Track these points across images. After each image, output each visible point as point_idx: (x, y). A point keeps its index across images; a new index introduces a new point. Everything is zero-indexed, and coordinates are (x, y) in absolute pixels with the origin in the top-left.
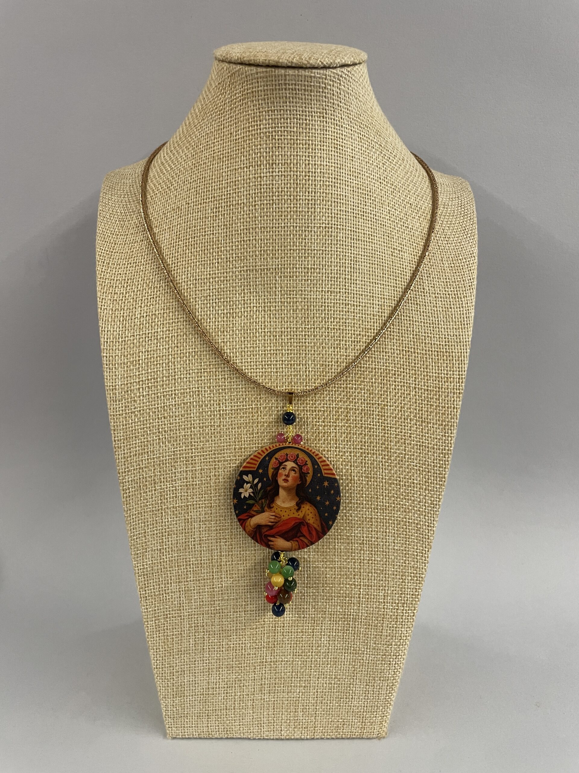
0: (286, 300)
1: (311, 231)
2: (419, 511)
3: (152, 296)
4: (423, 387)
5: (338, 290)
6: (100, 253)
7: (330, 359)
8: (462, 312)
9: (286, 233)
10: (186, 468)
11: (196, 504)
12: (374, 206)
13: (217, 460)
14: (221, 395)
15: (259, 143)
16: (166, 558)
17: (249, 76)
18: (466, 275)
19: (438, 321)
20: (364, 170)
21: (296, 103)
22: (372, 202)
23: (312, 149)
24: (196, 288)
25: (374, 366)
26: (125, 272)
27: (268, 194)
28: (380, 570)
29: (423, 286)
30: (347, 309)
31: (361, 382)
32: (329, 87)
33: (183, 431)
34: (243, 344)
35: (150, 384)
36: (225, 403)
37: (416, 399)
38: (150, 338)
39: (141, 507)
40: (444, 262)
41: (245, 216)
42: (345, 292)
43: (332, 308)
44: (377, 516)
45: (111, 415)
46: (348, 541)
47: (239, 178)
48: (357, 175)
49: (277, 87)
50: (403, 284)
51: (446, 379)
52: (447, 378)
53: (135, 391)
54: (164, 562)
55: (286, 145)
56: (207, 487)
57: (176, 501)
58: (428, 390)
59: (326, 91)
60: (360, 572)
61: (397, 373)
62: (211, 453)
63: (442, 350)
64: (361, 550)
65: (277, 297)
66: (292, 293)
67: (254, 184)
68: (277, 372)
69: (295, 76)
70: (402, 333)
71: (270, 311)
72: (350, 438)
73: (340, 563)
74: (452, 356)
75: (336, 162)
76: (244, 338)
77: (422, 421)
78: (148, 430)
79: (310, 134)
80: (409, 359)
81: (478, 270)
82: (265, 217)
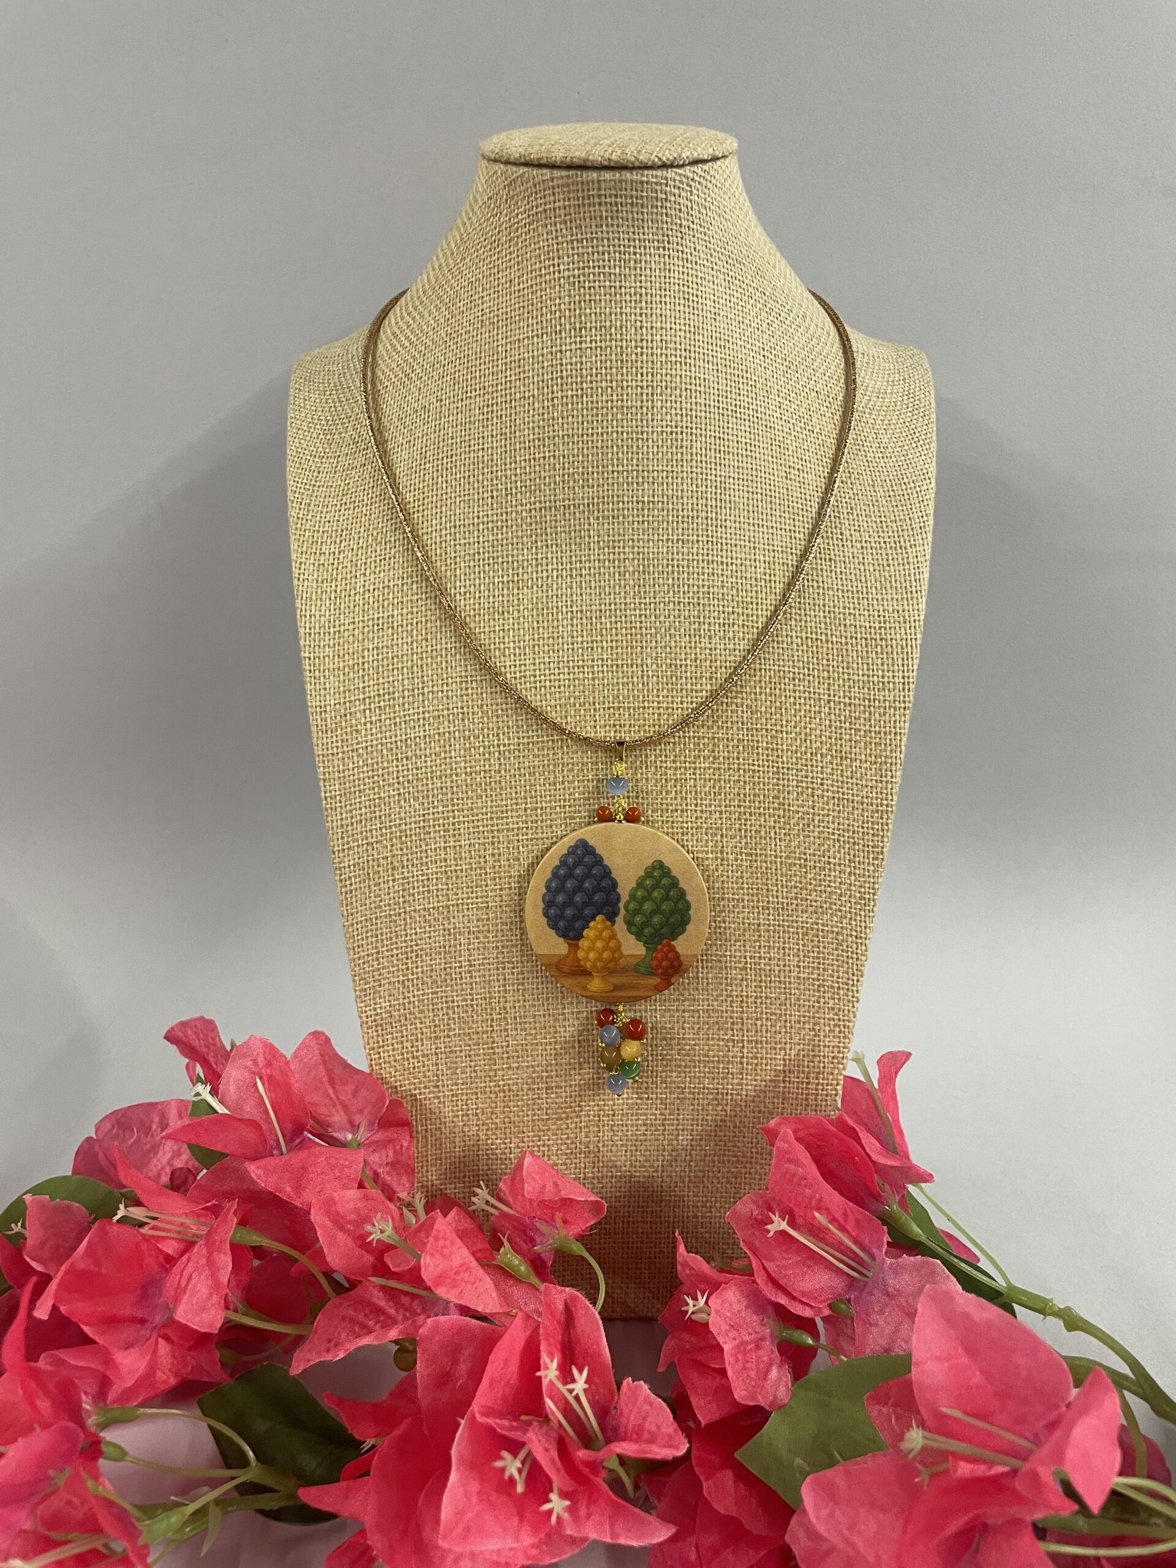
0: (606, 557)
1: (647, 439)
2: (840, 911)
3: (383, 557)
4: (842, 700)
5: (695, 537)
6: (294, 489)
7: (683, 656)
8: (907, 573)
9: (605, 444)
10: (445, 842)
11: (462, 904)
12: (754, 396)
13: (495, 828)
14: (500, 719)
15: (557, 294)
16: (414, 996)
17: (539, 183)
18: (914, 510)
19: (867, 587)
20: (735, 335)
21: (618, 226)
22: (749, 388)
23: (646, 302)
24: (455, 540)
25: (758, 666)
26: (336, 518)
27: (574, 379)
28: (776, 1014)
29: (841, 529)
30: (711, 570)
31: (736, 692)
32: (673, 199)
33: (439, 781)
34: (536, 631)
35: (382, 703)
36: (508, 733)
37: (830, 721)
38: (381, 626)
39: (371, 909)
40: (877, 489)
41: (536, 416)
42: (708, 541)
43: (685, 569)
44: (769, 920)
45: (319, 756)
46: (719, 965)
47: (526, 355)
48: (723, 344)
49: (586, 201)
50: (807, 526)
51: (881, 684)
52: (883, 683)
53: (358, 714)
54: (409, 1003)
55: (603, 297)
56: (481, 875)
57: (429, 898)
58: (850, 705)
59: (668, 205)
60: (742, 1019)
61: (797, 676)
62: (485, 817)
63: (874, 636)
64: (742, 980)
65: (592, 552)
66: (616, 544)
67: (550, 363)
68: (593, 679)
69: (615, 181)
70: (805, 610)
71: (581, 575)
72: (720, 787)
73: (706, 1003)
74: (892, 646)
75: (688, 322)
76: (538, 622)
77: (841, 758)
78: (381, 778)
79: (643, 278)
80: (818, 652)
81: (936, 501)
82: (570, 418)
